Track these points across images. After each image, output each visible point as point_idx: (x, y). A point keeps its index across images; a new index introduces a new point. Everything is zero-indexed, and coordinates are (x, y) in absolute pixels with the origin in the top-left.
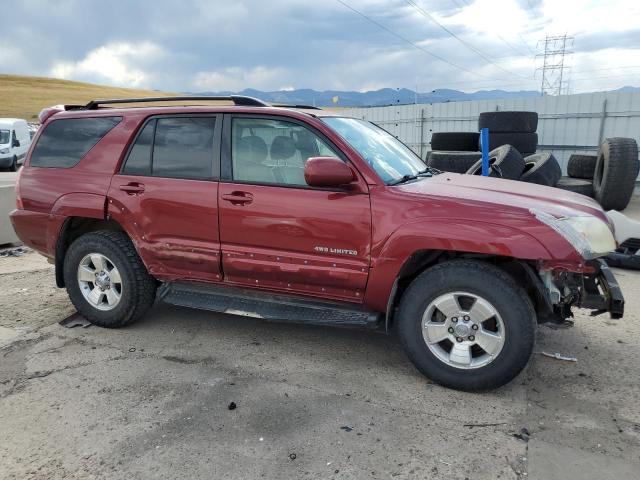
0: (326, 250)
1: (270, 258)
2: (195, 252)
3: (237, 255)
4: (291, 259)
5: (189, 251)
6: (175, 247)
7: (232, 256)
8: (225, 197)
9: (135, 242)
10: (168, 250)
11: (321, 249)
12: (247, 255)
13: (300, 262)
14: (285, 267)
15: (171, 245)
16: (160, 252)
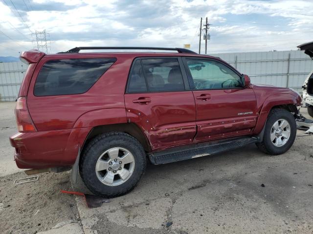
0: (242, 114)
1: (219, 123)
2: (183, 129)
3: (204, 126)
4: (228, 121)
5: (180, 129)
6: (171, 130)
7: (202, 127)
8: (198, 98)
9: (146, 132)
10: (167, 132)
11: (240, 114)
12: (208, 124)
13: (232, 122)
14: (226, 126)
15: (168, 129)
16: (162, 135)
